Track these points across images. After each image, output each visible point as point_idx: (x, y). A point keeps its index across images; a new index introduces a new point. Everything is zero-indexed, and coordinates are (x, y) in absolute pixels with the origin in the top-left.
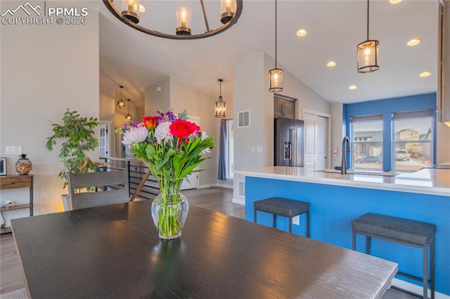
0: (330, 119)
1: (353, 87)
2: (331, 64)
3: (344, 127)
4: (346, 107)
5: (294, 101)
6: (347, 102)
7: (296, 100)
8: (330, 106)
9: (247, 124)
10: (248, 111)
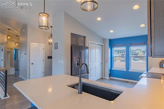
0: (104, 46)
1: (112, 31)
2: (99, 19)
3: (109, 50)
4: (110, 41)
5: (84, 37)
6: (110, 38)
7: (85, 37)
8: (104, 40)
9: (57, 49)
10: (58, 42)
